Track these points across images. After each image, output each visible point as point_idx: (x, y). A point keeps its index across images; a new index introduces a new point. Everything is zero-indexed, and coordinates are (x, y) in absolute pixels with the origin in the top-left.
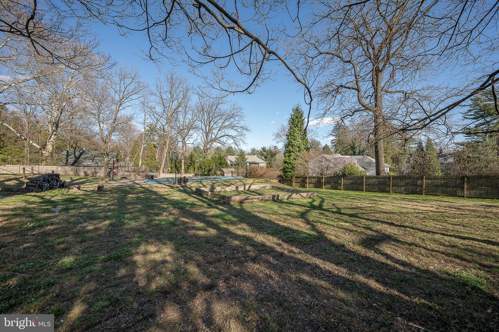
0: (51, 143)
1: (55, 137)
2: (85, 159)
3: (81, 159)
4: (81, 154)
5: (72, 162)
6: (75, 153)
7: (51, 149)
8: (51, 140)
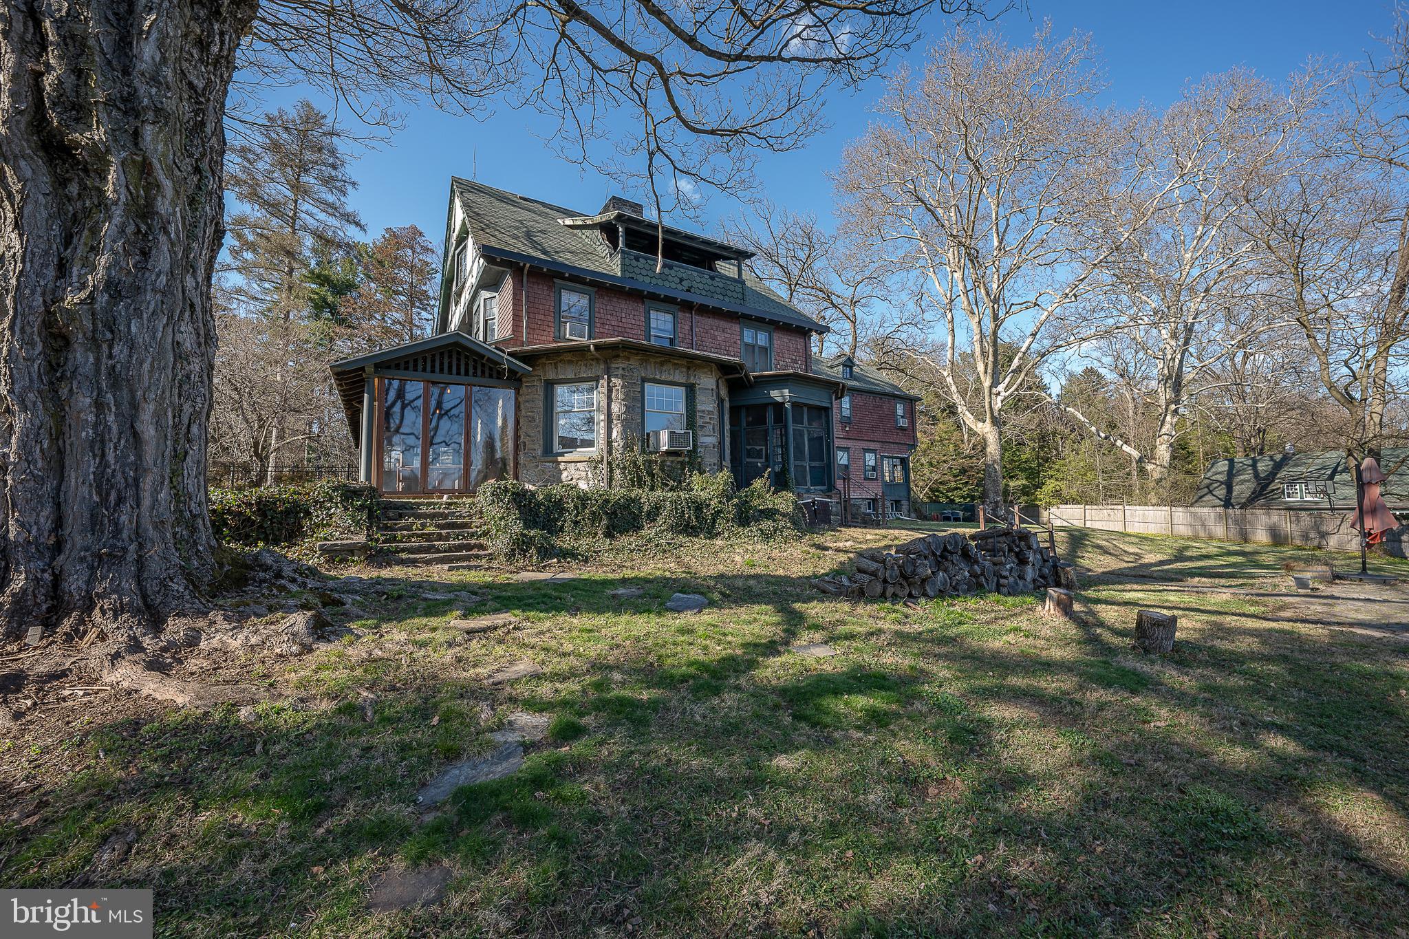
0: (1165, 437)
1: (1175, 420)
2: (1292, 482)
3: (1275, 485)
4: (1278, 466)
5: (1247, 494)
6: (1254, 466)
7: (1167, 455)
8: (1164, 431)
